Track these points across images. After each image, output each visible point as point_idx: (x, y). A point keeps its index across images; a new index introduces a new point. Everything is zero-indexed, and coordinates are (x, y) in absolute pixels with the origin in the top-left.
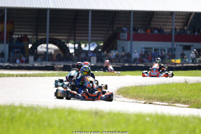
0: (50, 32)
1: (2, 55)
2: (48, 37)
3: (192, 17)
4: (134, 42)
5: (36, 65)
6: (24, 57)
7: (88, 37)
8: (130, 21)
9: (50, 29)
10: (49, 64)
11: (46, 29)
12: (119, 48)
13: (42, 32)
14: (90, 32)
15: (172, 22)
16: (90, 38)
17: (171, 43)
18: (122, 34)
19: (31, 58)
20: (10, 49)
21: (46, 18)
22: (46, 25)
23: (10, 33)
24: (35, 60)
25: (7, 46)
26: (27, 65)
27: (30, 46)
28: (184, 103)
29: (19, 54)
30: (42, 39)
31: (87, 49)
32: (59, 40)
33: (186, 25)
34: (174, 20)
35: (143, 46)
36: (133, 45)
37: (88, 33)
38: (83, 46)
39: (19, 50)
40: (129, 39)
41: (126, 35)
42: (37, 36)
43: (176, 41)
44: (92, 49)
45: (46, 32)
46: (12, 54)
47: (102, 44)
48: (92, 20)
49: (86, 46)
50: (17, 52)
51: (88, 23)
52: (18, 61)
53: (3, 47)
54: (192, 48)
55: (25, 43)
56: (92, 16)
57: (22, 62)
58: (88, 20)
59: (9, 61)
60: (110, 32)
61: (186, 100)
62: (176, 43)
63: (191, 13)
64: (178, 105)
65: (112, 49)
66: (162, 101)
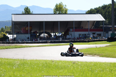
0: (45, 30)
1: (28, 38)
2: (44, 31)
3: (95, 22)
4: (75, 32)
5: (40, 41)
6: (36, 39)
7: (58, 31)
8: (73, 25)
9: (45, 28)
10: (45, 41)
11: (43, 28)
12: (70, 34)
13: (42, 30)
14: (59, 29)
15: (88, 24)
16: (59, 31)
17: (88, 32)
18: (70, 29)
19: (39, 39)
20: (31, 36)
21: (43, 24)
22: (43, 27)
23: (31, 30)
24: (40, 40)
25: (30, 35)
26: (37, 42)
27: (38, 34)
28: (98, 55)
29: (34, 38)
30: (42, 32)
31: (58, 35)
32: (48, 32)
33: (93, 25)
34: (89, 24)
35: (78, 33)
36: (75, 33)
37: (58, 29)
38: (56, 34)
39: (34, 36)
40: (73, 31)
41: (72, 30)
42: (40, 31)
43: (90, 31)
44: (60, 35)
45: (43, 29)
46: (32, 38)
47: (63, 33)
48: (60, 25)
49: (58, 34)
50: (33, 37)
51: (58, 26)
52: (34, 40)
53: (28, 35)
54: (96, 33)
55: (36, 33)
56: (60, 23)
57: (35, 40)
58: (58, 25)
59: (30, 40)
60: (66, 29)
61: (98, 54)
62: (90, 32)
63: (95, 21)
64: (96, 56)
65: (67, 35)
66: (90, 55)
